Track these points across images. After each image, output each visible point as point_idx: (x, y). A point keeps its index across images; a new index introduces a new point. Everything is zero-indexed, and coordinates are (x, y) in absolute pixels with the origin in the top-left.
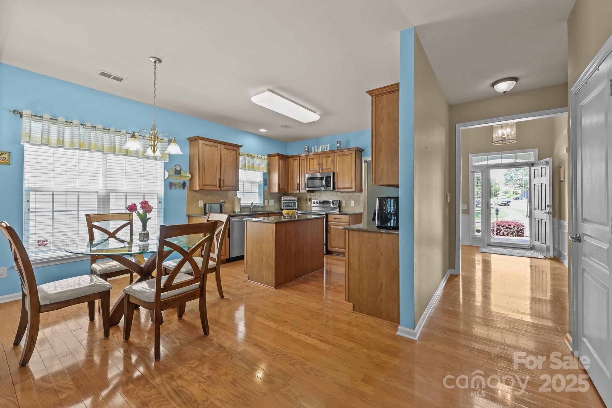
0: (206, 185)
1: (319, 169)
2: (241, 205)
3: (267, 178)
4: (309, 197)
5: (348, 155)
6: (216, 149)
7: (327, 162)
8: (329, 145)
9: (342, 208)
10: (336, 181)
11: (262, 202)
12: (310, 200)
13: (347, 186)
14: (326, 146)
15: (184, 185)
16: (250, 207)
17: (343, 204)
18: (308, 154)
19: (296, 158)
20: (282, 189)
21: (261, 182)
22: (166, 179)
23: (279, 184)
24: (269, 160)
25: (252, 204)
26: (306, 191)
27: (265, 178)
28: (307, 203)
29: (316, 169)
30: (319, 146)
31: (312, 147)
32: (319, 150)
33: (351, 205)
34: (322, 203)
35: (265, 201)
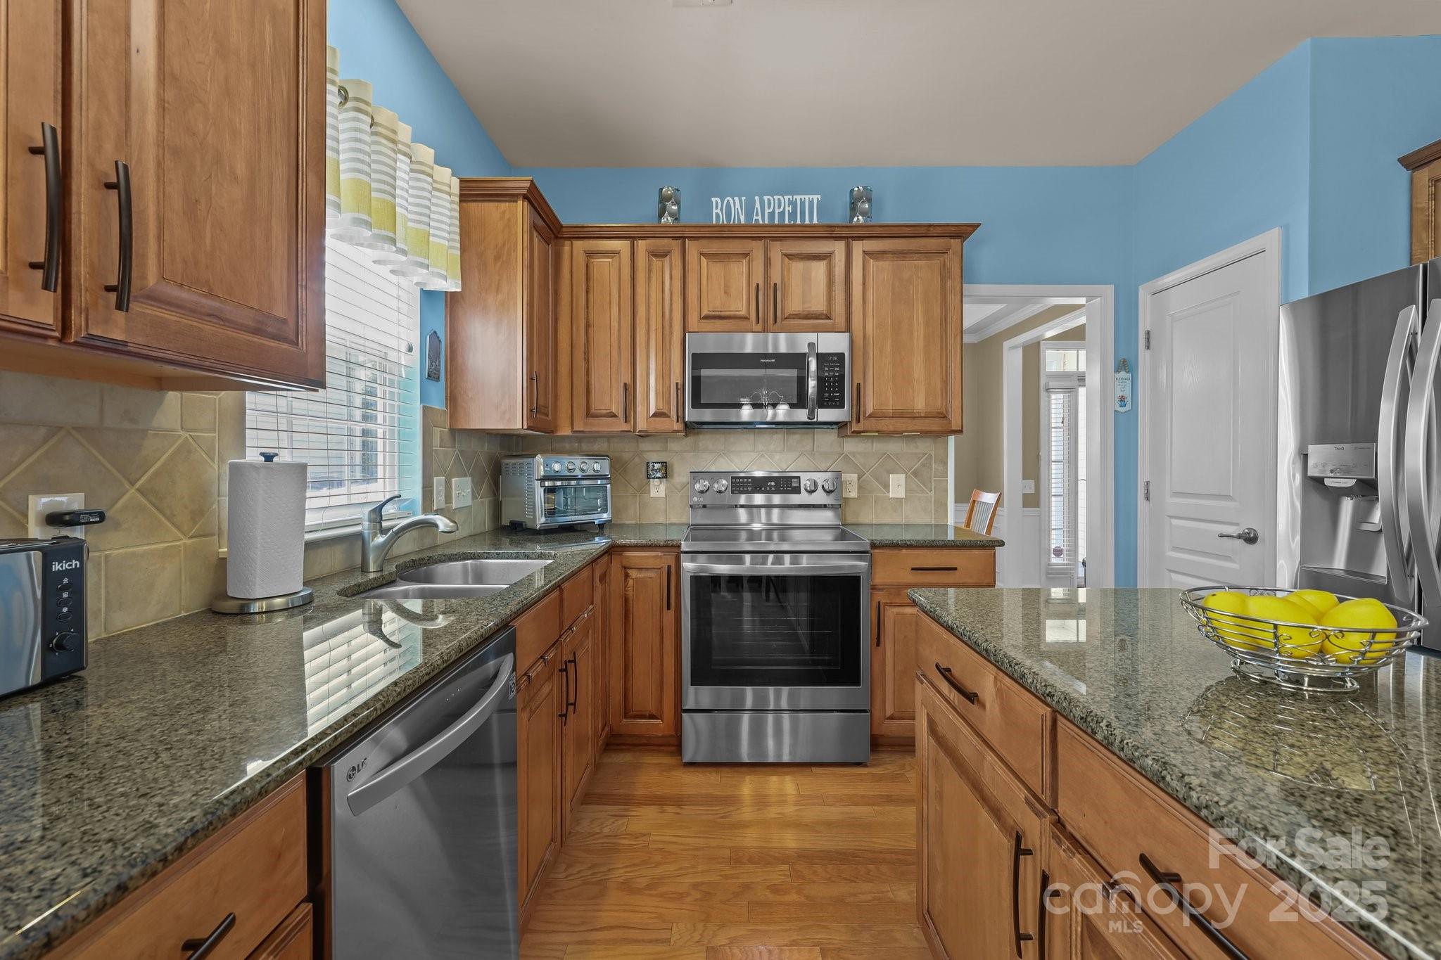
1: (761, 314)
3: (443, 336)
4: (657, 457)
7: (805, 279)
8: (816, 198)
10: (859, 378)
11: (414, 492)
12: (667, 471)
13: (920, 404)
14: (803, 203)
17: (851, 491)
18: (689, 229)
19: (614, 244)
20: (538, 409)
21: (410, 348)
23: (531, 379)
25: (378, 511)
26: (677, 427)
27: (431, 330)
28: (643, 489)
29: (743, 313)
30: (757, 198)
31: (714, 200)
32: (759, 217)
33: (889, 492)
34: (750, 489)
35: (433, 486)
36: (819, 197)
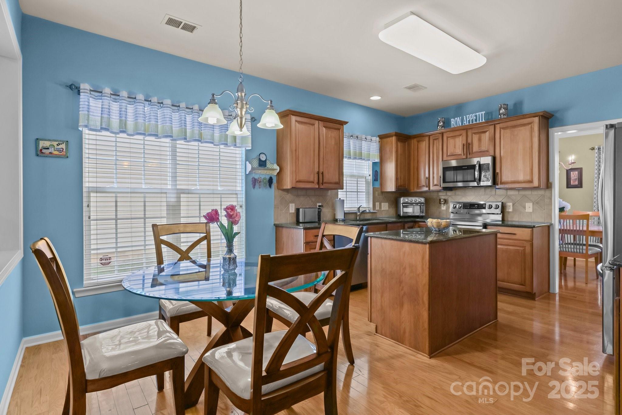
0: (299, 181)
1: (465, 153)
2: (345, 209)
3: (379, 171)
4: (443, 197)
5: (524, 125)
6: (312, 127)
7: (480, 140)
8: (483, 113)
9: (506, 215)
10: (498, 170)
11: (371, 206)
12: (446, 202)
13: (521, 178)
14: (479, 115)
15: (270, 181)
16: (356, 213)
17: (510, 208)
18: (443, 130)
19: (423, 138)
20: (401, 186)
21: (370, 175)
22: (247, 173)
23: (397, 179)
24: (381, 142)
25: (359, 208)
26: (440, 188)
27: (375, 170)
28: (440, 207)
29: (460, 153)
30: (465, 117)
31: (452, 119)
32: (465, 122)
33: (526, 210)
34: (469, 207)
35: (375, 205)
36: (484, 112)
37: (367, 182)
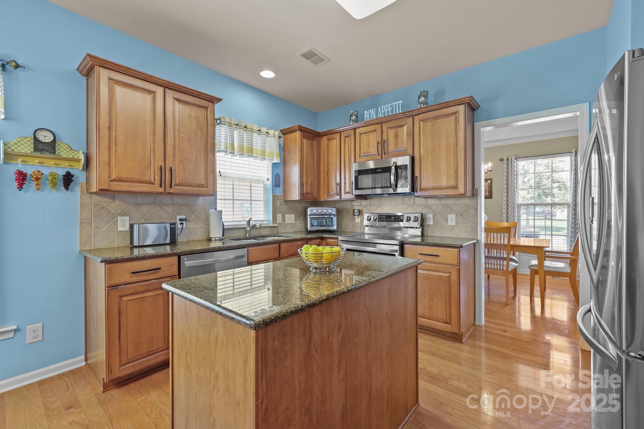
1: (380, 152)
2: (225, 224)
3: (281, 174)
4: (357, 208)
5: (448, 115)
7: (396, 136)
8: (400, 102)
9: (426, 228)
10: (417, 174)
11: (271, 218)
12: (360, 213)
13: (444, 183)
14: (396, 105)
15: (68, 180)
16: (245, 228)
17: (430, 222)
18: (356, 125)
19: (333, 136)
20: (307, 193)
21: (268, 180)
23: (302, 185)
24: (284, 140)
25: (249, 221)
26: (353, 197)
27: (275, 173)
28: (354, 220)
29: (374, 153)
30: (379, 108)
31: (365, 112)
32: (380, 115)
33: (448, 223)
34: (384, 220)
35: (277, 217)
36: (402, 101)
37: (265, 188)
